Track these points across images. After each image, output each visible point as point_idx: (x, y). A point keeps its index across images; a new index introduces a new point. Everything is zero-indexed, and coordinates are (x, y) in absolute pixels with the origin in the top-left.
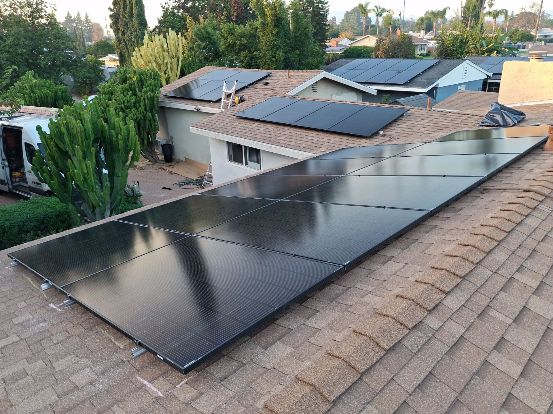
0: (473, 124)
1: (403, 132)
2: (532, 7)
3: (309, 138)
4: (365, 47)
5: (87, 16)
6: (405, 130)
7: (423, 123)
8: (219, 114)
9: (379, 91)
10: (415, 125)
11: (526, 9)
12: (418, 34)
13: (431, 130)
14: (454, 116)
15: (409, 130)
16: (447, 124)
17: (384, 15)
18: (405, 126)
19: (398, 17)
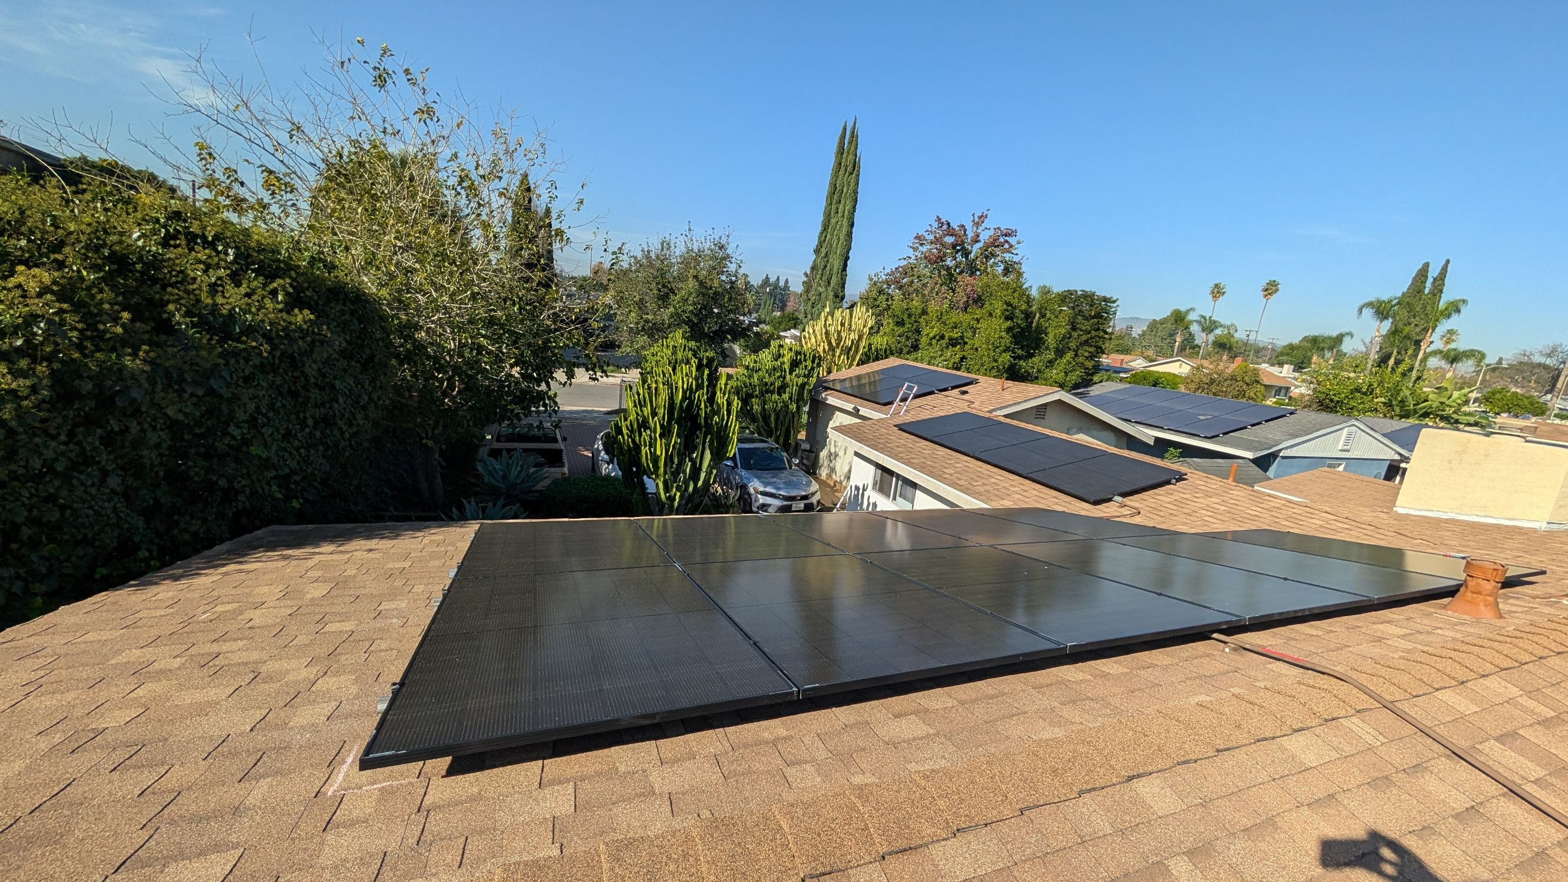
0: (1314, 526)
1: (1162, 508)
2: (1549, 356)
3: (993, 480)
4: (1169, 374)
5: (787, 281)
6: (1167, 505)
7: (1206, 502)
8: (877, 420)
9: (1157, 440)
10: (1188, 502)
11: (1532, 357)
12: (1280, 369)
13: (1219, 517)
14: (1277, 503)
15: (1175, 508)
16: (1254, 513)
17: (1218, 332)
18: (1169, 500)
19: (1244, 337)
